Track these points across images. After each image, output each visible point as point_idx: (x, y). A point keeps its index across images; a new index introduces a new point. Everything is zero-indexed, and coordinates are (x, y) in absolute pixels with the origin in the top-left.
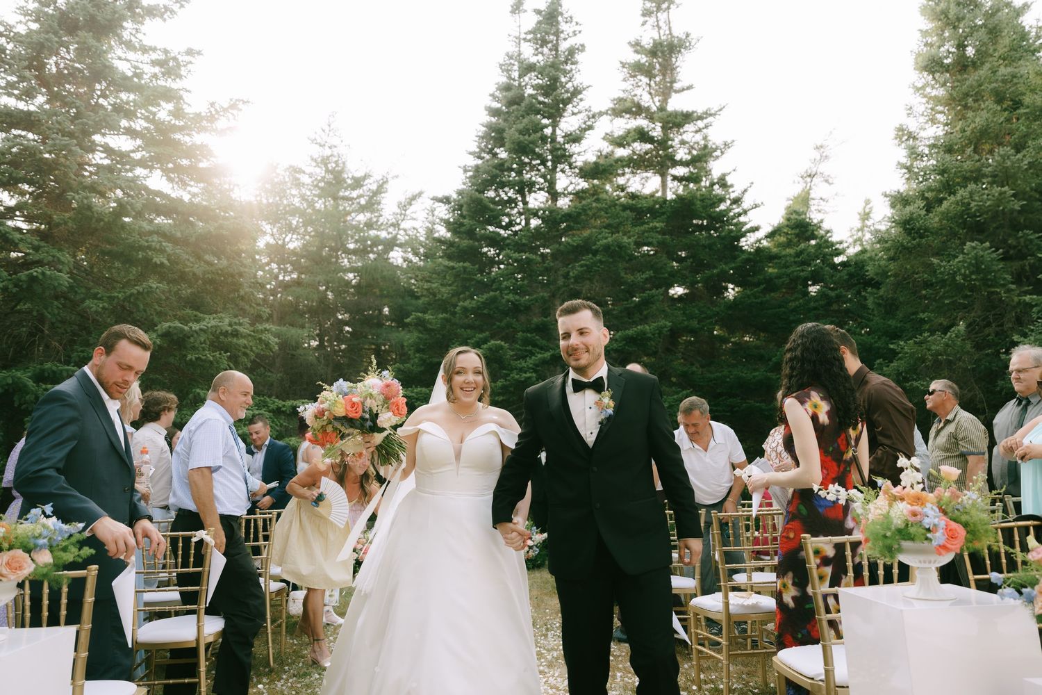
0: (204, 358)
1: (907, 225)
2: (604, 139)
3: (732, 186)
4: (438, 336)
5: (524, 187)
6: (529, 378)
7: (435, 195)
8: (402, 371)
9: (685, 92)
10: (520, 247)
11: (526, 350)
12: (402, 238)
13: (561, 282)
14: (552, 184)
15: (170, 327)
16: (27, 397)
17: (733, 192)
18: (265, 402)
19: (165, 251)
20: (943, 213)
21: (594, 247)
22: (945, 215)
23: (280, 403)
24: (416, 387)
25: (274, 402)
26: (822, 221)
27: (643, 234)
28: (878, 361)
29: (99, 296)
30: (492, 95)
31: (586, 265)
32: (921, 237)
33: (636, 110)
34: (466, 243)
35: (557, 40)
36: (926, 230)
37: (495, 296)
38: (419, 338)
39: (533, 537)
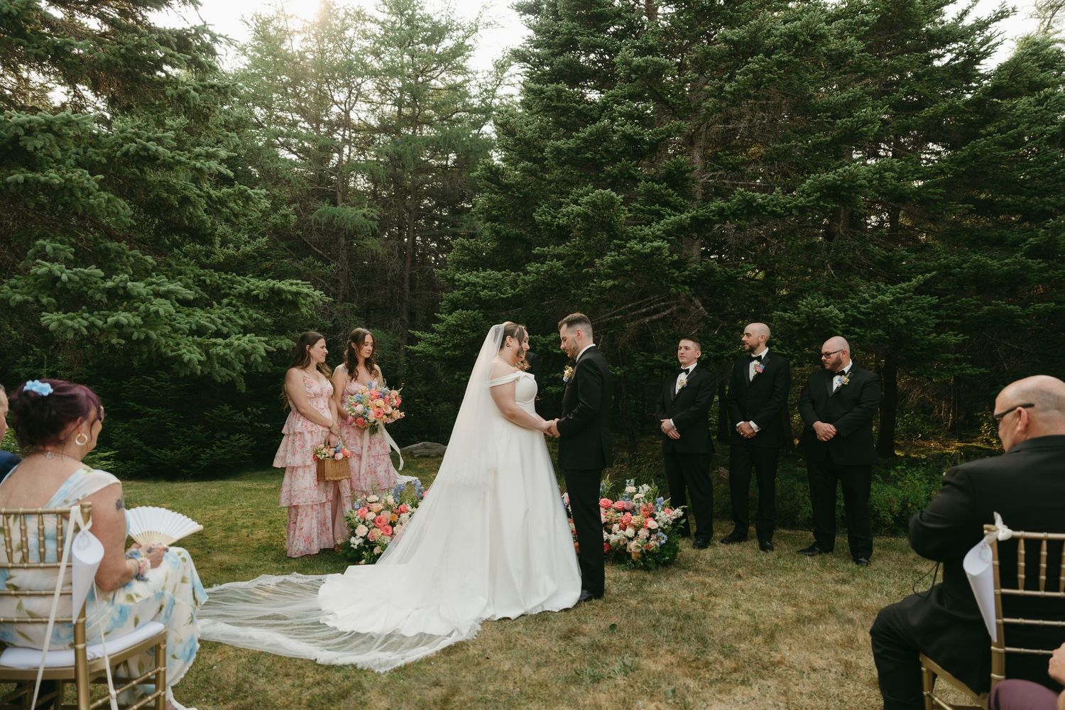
4: (517, 194)
6: (658, 249)
8: (467, 249)
11: (650, 212)
24: (485, 270)
31: (753, 71)
38: (490, 199)
39: (657, 513)
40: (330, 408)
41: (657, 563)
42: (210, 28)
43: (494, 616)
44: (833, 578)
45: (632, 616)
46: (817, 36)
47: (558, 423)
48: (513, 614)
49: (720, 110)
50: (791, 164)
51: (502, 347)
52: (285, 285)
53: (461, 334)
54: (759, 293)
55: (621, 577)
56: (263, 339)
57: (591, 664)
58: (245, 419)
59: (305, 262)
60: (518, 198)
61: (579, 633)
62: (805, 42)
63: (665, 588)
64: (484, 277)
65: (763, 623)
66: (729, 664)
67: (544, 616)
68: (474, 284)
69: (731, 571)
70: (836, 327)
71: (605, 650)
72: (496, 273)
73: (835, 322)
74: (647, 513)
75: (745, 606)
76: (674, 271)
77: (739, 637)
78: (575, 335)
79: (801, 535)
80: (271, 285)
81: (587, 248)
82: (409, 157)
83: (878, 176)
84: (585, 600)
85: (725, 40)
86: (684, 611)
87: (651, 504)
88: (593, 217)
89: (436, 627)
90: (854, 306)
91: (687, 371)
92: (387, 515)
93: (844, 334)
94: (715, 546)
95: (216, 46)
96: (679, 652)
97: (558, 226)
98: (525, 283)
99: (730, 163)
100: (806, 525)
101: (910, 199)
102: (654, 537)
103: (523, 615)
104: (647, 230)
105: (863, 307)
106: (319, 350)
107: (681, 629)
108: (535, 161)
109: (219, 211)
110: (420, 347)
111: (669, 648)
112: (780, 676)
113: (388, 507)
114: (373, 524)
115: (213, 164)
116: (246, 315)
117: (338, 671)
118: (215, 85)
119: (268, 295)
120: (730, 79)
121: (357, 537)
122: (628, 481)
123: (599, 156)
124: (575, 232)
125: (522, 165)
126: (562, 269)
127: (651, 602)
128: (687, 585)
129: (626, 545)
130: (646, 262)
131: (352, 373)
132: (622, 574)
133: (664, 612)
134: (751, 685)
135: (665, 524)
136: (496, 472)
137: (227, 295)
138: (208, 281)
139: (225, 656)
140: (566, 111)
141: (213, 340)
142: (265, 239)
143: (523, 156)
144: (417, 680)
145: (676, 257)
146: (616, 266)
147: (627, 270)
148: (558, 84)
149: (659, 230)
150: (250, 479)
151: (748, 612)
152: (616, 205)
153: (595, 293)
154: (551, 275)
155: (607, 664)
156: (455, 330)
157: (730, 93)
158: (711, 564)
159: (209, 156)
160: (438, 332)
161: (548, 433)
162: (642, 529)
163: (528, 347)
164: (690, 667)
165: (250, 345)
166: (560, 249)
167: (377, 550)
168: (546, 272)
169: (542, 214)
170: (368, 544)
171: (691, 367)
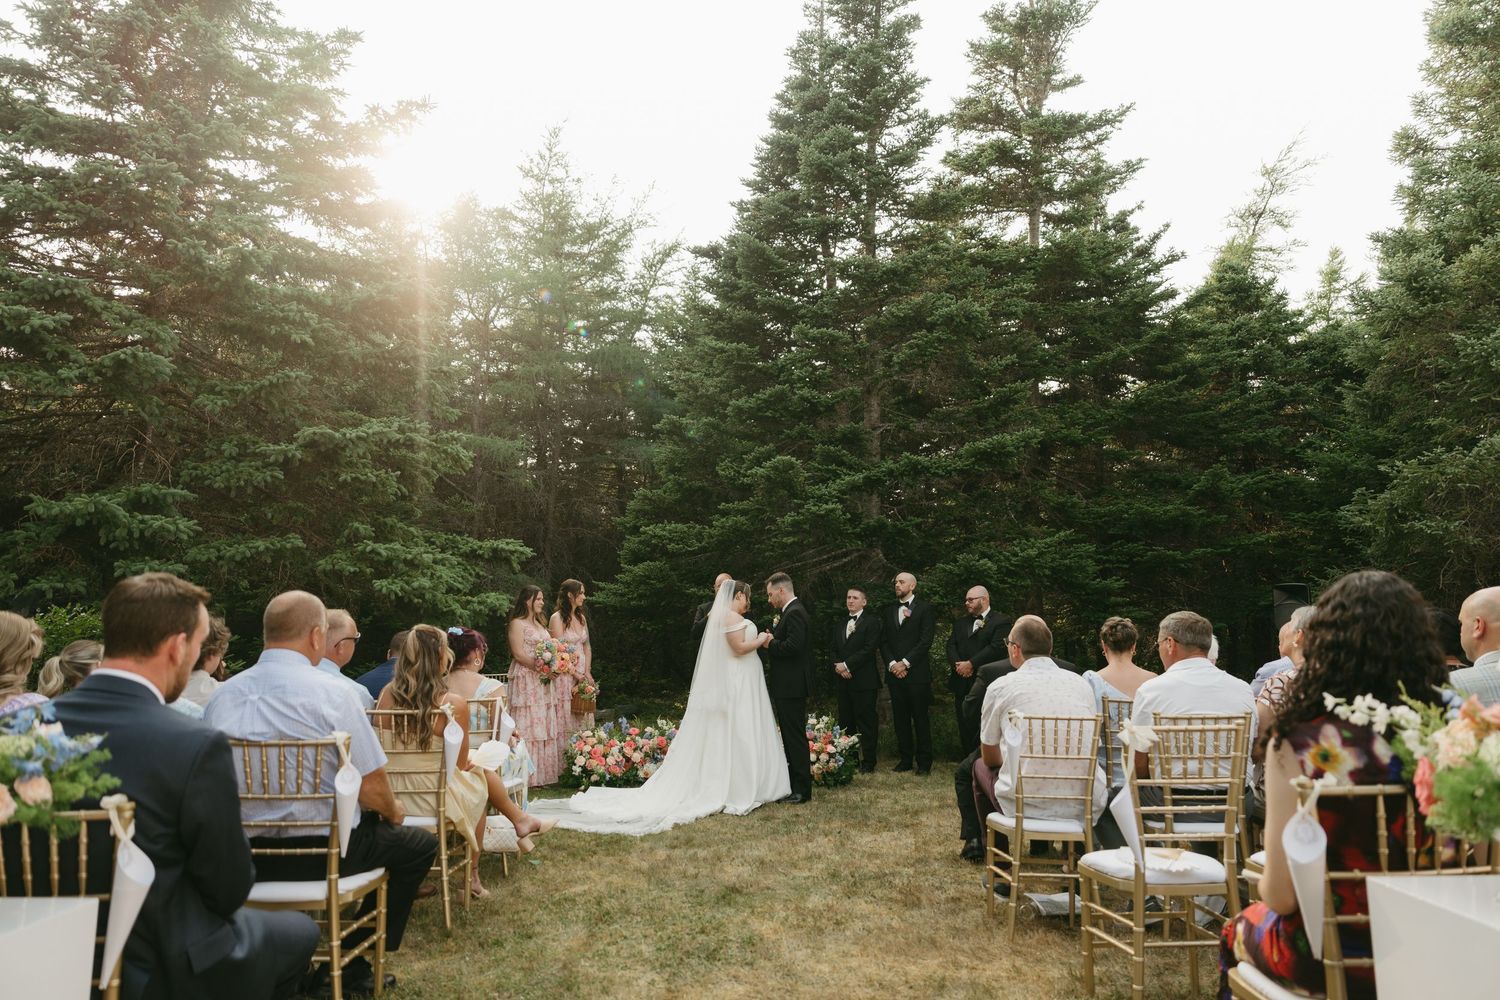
0: (363, 478)
1: (1414, 284)
2: (944, 161)
3: (1136, 230)
4: (700, 449)
5: (828, 233)
6: (833, 510)
7: (698, 244)
8: (650, 500)
9: (1068, 89)
10: (819, 320)
11: (828, 471)
12: (651, 311)
13: (879, 370)
14: (868, 226)
15: (315, 433)
16: (118, 532)
17: (1138, 239)
18: (454, 542)
19: (308, 325)
20: (1473, 263)
21: (929, 319)
22: (1477, 267)
23: (475, 543)
24: (669, 522)
25: (468, 542)
26: (1272, 282)
27: (1003, 299)
28: (1359, 491)
29: (217, 389)
30: (779, 97)
31: (917, 346)
32: (1435, 300)
33: (996, 116)
34: (740, 314)
35: (878, 11)
36: (1444, 290)
37: (783, 392)
38: (674, 452)
39: (836, 741)
41: (836, 781)
51: (733, 600)
53: (647, 584)
60: (701, 451)
62: (961, 324)
64: (669, 530)
66: (881, 825)
68: (660, 537)
72: (681, 525)
74: (828, 741)
76: (848, 527)
78: (779, 592)
80: (491, 544)
81: (769, 504)
87: (830, 733)
88: (776, 478)
90: (1007, 559)
91: (855, 618)
92: (600, 748)
97: (741, 485)
98: (711, 536)
102: (833, 760)
104: (824, 490)
105: (1014, 559)
108: (716, 416)
110: (599, 597)
113: (600, 741)
114: (589, 756)
119: (490, 554)
121: (577, 766)
123: (778, 415)
124: (758, 491)
125: (704, 420)
126: (746, 524)
130: (821, 522)
134: (893, 832)
135: (842, 750)
145: (849, 516)
146: (795, 524)
147: (806, 529)
148: (738, 344)
149: (834, 490)
152: (796, 469)
154: (735, 529)
156: (644, 580)
157: (898, 363)
160: (622, 583)
162: (823, 754)
166: (745, 505)
167: (594, 778)
168: (731, 526)
169: (724, 468)
170: (587, 771)
171: (858, 614)
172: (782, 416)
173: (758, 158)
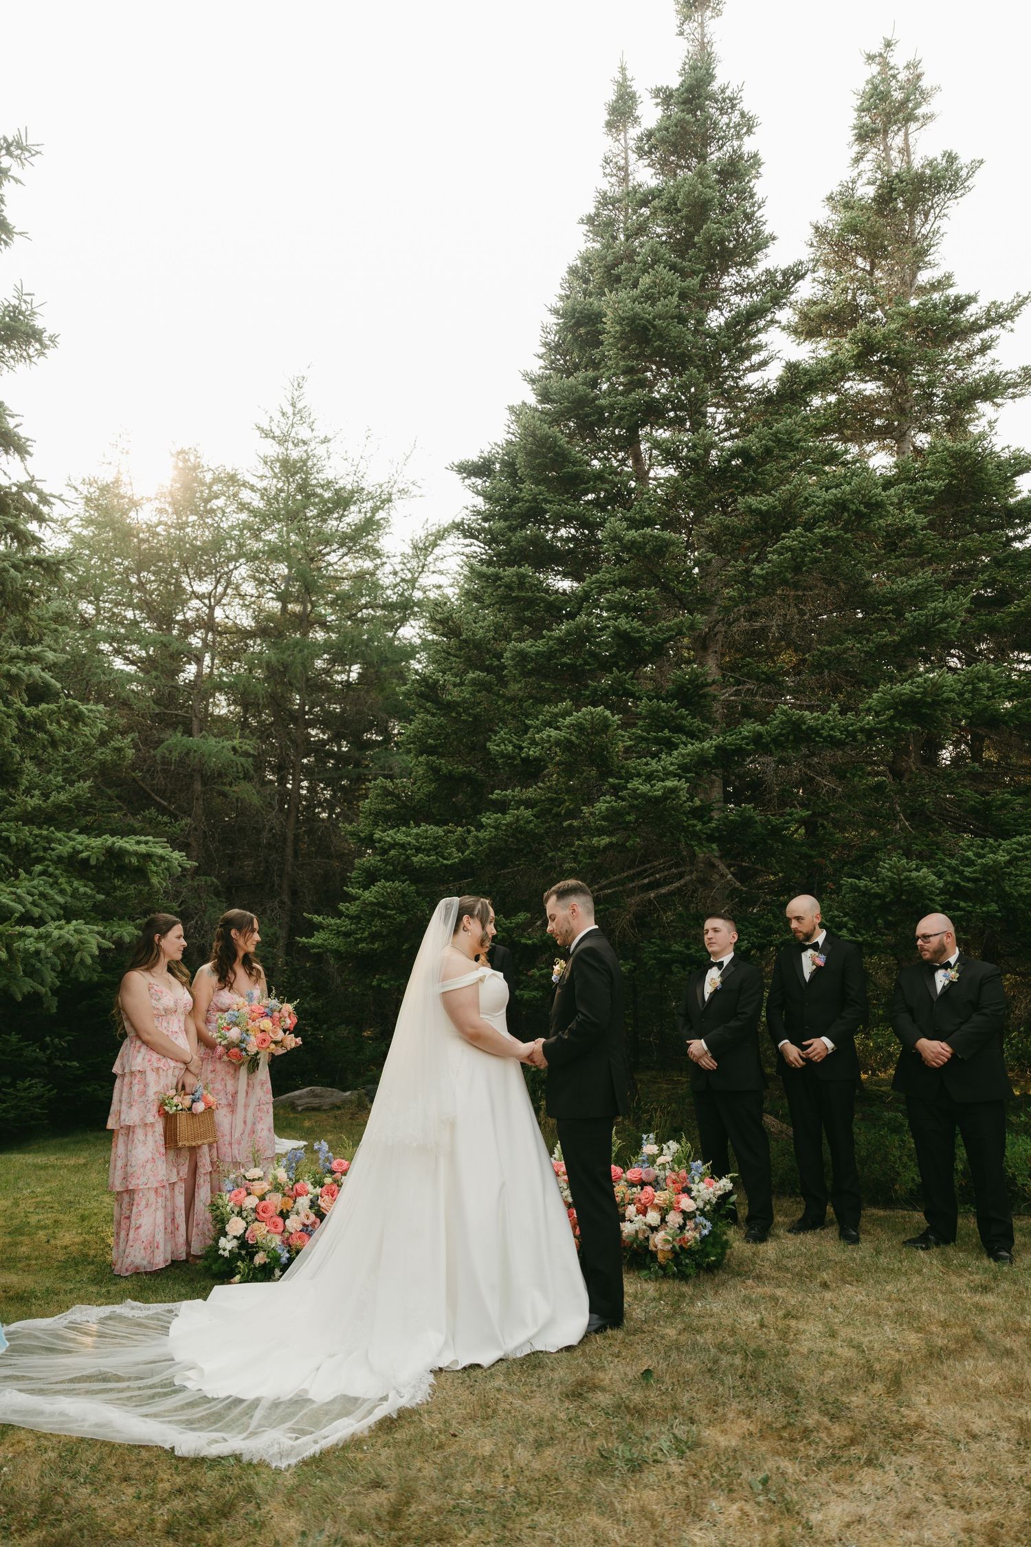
4: (464, 717)
6: (673, 790)
8: (391, 794)
11: (657, 741)
23: (82, 841)
24: (418, 824)
31: (789, 549)
38: (426, 722)
39: (694, 1187)
40: (187, 1032)
41: (698, 1266)
42: (39, 485)
43: (456, 1362)
44: (968, 1285)
45: (674, 1355)
46: (872, 505)
47: (544, 1046)
48: (486, 1359)
49: (747, 601)
50: (847, 673)
51: (456, 931)
52: (127, 843)
53: (383, 917)
54: (813, 853)
55: (645, 1292)
56: (96, 928)
57: (624, 1439)
58: (40, 1055)
59: (144, 817)
60: (465, 721)
61: (595, 1388)
62: (858, 514)
63: (716, 1307)
64: (417, 834)
65: (878, 1360)
66: (840, 1431)
67: (534, 1361)
68: (403, 846)
69: (811, 1278)
70: (932, 900)
71: (640, 1413)
72: (435, 828)
73: (931, 893)
74: (680, 1186)
75: (845, 1332)
76: (695, 822)
77: (847, 1384)
78: (568, 912)
79: (903, 1217)
80: (109, 843)
81: (569, 791)
82: (300, 668)
83: (970, 687)
84: (596, 1331)
85: (750, 510)
86: (753, 1346)
87: (683, 1172)
88: (579, 746)
89: (363, 1386)
90: (954, 870)
91: (720, 965)
92: (276, 1200)
93: (945, 909)
94: (778, 1237)
95: (45, 509)
96: (759, 1412)
97: (526, 761)
98: (478, 842)
99: (763, 673)
100: (911, 1201)
101: (1006, 723)
102: (690, 1224)
103: (501, 1360)
104: (654, 765)
105: (968, 871)
106: (174, 942)
107: (754, 1376)
108: (488, 670)
109: (33, 737)
110: (318, 939)
111: (741, 1407)
112: (922, 1448)
113: (277, 1187)
114: (254, 1216)
115: (36, 669)
116: (69, 889)
117: (211, 1468)
118: (43, 560)
119: (103, 858)
120: (756, 561)
121: (229, 1237)
122: (645, 1136)
123: (580, 661)
124: (551, 768)
125: (471, 675)
126: (530, 822)
127: (699, 1331)
128: (748, 1302)
129: (647, 1239)
131: (225, 979)
132: (645, 1286)
133: (721, 1347)
134: (882, 1467)
135: (706, 1204)
136: (452, 1125)
137: (39, 860)
138: (13, 839)
139: (20, 1448)
140: (531, 603)
141: (21, 929)
142: (88, 783)
143: (471, 664)
144: (344, 1478)
145: (697, 802)
146: (613, 816)
147: (630, 822)
148: (520, 567)
149: (672, 764)
150: (42, 1150)
151: (851, 1344)
152: (611, 729)
153: (583, 855)
154: (517, 830)
155: (647, 1439)
156: (376, 911)
157: (760, 576)
158: (779, 1266)
159: (30, 659)
160: (347, 916)
161: (528, 1063)
162: (672, 1213)
163: (494, 932)
164: (781, 1438)
165: (77, 937)
166: (530, 793)
167: (260, 1259)
168: (509, 825)
169: (499, 744)
170: (246, 1248)
171: (727, 959)
172: (586, 663)
173: (546, 344)
